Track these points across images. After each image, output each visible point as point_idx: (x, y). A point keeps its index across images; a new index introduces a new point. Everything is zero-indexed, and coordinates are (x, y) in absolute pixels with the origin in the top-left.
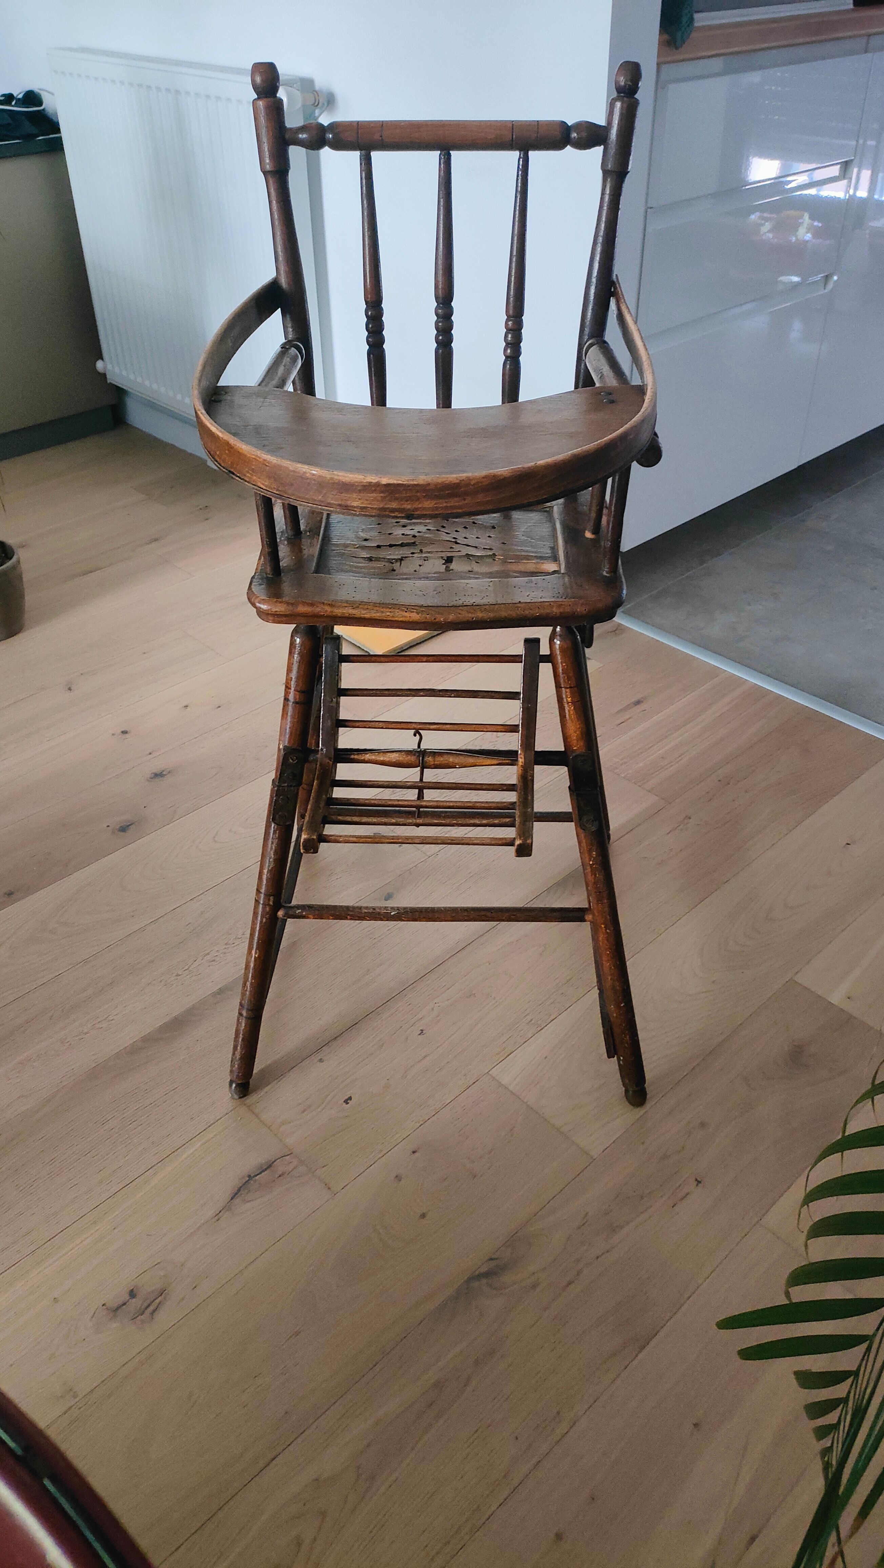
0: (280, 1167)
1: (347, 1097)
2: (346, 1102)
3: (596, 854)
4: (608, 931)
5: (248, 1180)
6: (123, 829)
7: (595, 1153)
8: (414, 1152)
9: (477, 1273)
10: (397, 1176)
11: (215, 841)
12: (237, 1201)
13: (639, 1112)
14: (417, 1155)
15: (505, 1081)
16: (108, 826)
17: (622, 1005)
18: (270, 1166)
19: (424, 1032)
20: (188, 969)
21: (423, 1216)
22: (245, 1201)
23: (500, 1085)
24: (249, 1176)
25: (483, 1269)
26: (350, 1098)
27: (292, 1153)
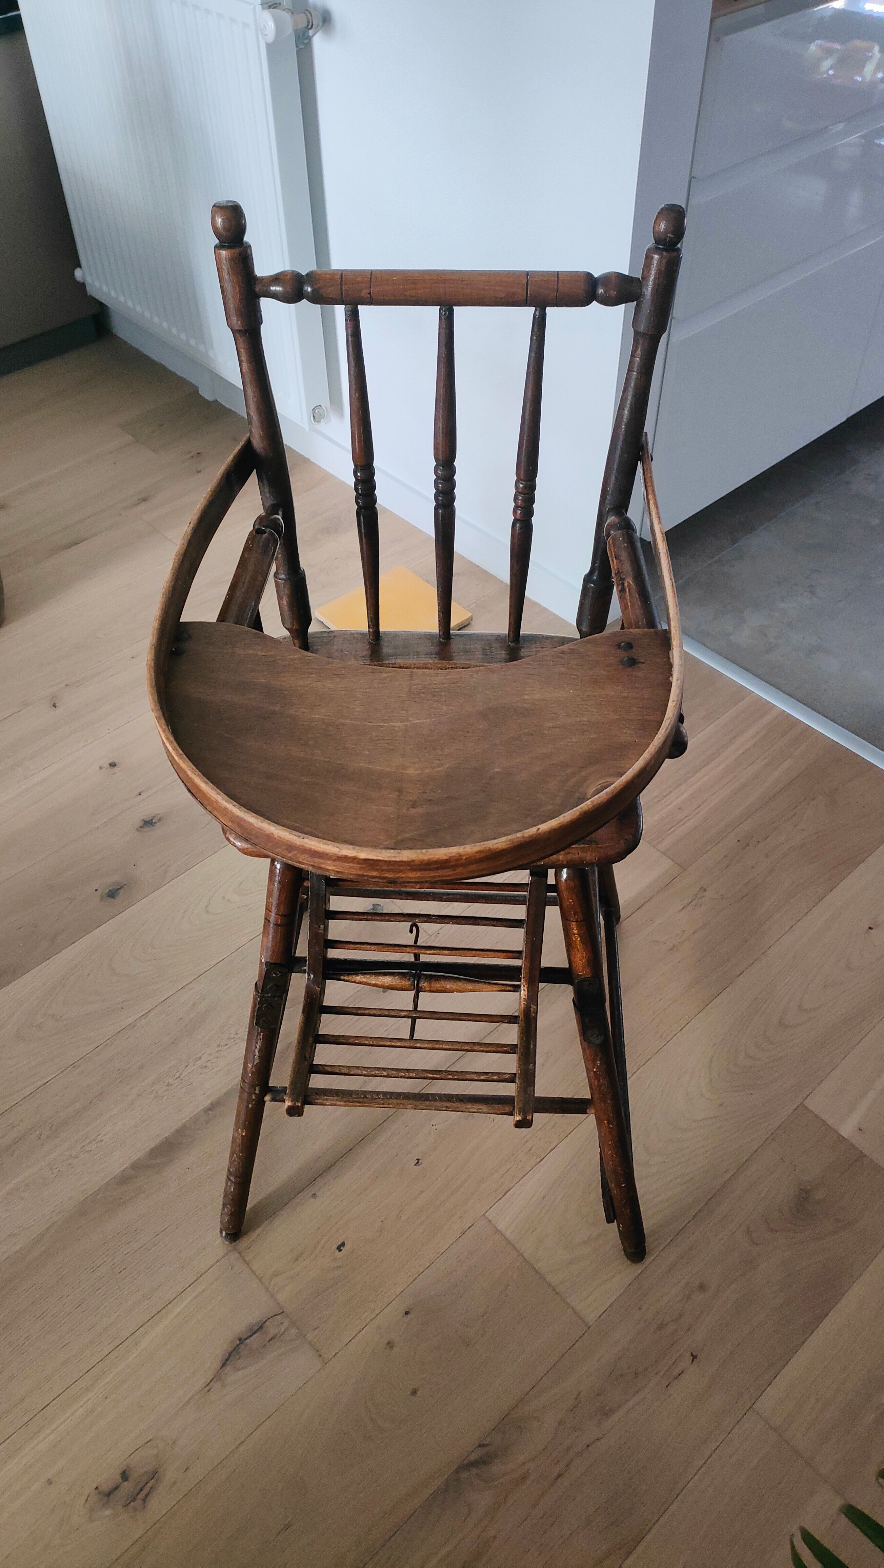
0: (272, 1329)
1: (340, 1243)
2: (339, 1249)
3: (600, 1063)
4: (611, 1126)
5: (239, 1344)
6: (112, 894)
7: (591, 1317)
8: (407, 1313)
9: (466, 1462)
10: (388, 1343)
11: (208, 912)
12: (228, 1368)
13: (638, 1269)
14: (410, 1316)
15: (501, 1226)
16: (96, 890)
17: (623, 1185)
18: (260, 1327)
19: (420, 1161)
20: (179, 1077)
21: (414, 1392)
22: (237, 1370)
23: (497, 1231)
24: (240, 1339)
25: (473, 1457)
26: (343, 1244)
27: (283, 1312)
